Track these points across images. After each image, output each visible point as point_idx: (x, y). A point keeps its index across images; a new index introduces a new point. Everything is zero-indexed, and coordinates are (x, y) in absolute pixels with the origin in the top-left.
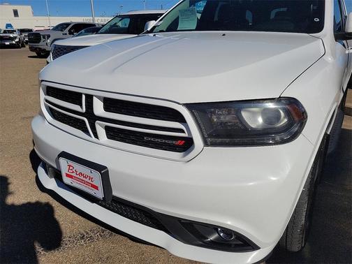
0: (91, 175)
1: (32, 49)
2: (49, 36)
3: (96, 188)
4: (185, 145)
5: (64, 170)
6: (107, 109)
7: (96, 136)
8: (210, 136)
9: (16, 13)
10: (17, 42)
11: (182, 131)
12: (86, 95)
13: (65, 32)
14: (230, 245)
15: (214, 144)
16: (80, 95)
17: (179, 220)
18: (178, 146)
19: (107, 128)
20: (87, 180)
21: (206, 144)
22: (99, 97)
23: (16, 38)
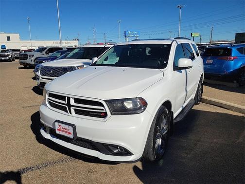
0: (69, 129)
1: (21, 63)
2: (33, 56)
3: (71, 134)
4: (104, 115)
5: (57, 128)
6: (75, 102)
7: (71, 113)
8: (113, 111)
9: (8, 38)
10: (10, 58)
11: (103, 110)
12: (68, 97)
13: (43, 53)
14: (123, 154)
15: (114, 114)
16: (65, 97)
17: (103, 144)
18: (102, 116)
19: (75, 110)
20: (67, 131)
21: (112, 114)
22: (72, 98)
23: (9, 55)
